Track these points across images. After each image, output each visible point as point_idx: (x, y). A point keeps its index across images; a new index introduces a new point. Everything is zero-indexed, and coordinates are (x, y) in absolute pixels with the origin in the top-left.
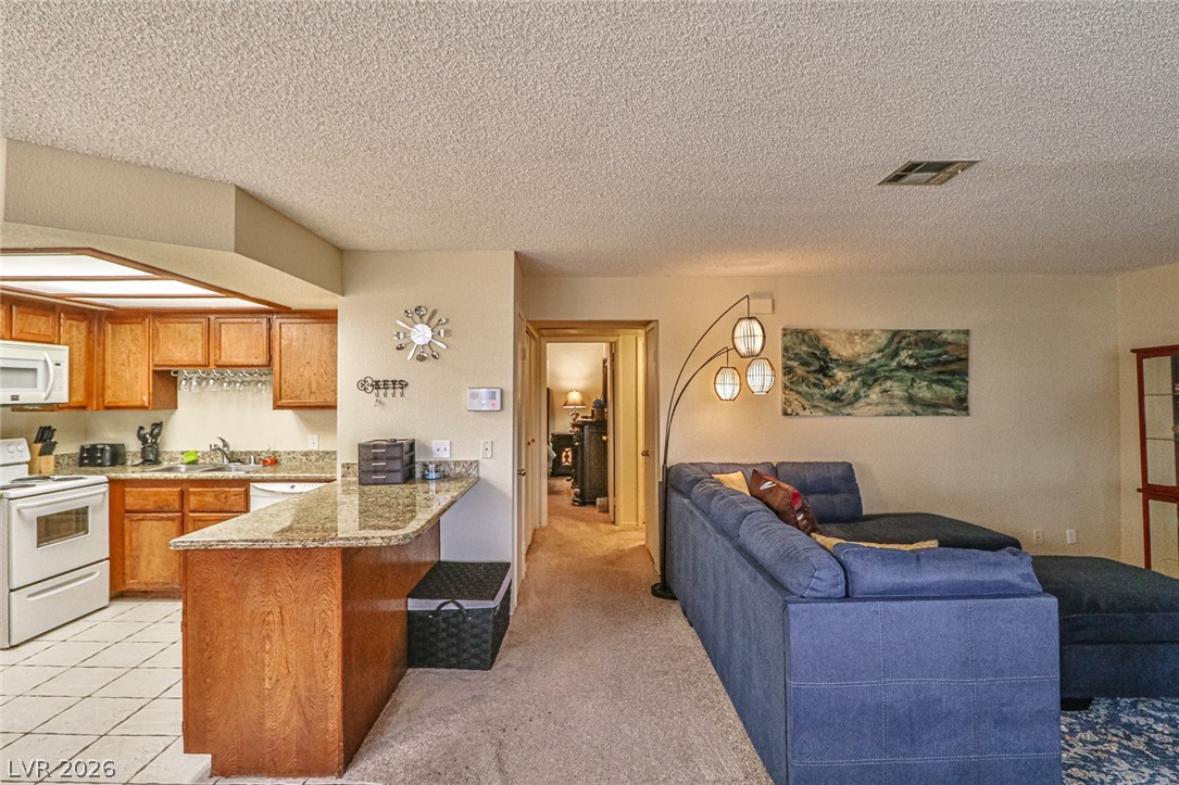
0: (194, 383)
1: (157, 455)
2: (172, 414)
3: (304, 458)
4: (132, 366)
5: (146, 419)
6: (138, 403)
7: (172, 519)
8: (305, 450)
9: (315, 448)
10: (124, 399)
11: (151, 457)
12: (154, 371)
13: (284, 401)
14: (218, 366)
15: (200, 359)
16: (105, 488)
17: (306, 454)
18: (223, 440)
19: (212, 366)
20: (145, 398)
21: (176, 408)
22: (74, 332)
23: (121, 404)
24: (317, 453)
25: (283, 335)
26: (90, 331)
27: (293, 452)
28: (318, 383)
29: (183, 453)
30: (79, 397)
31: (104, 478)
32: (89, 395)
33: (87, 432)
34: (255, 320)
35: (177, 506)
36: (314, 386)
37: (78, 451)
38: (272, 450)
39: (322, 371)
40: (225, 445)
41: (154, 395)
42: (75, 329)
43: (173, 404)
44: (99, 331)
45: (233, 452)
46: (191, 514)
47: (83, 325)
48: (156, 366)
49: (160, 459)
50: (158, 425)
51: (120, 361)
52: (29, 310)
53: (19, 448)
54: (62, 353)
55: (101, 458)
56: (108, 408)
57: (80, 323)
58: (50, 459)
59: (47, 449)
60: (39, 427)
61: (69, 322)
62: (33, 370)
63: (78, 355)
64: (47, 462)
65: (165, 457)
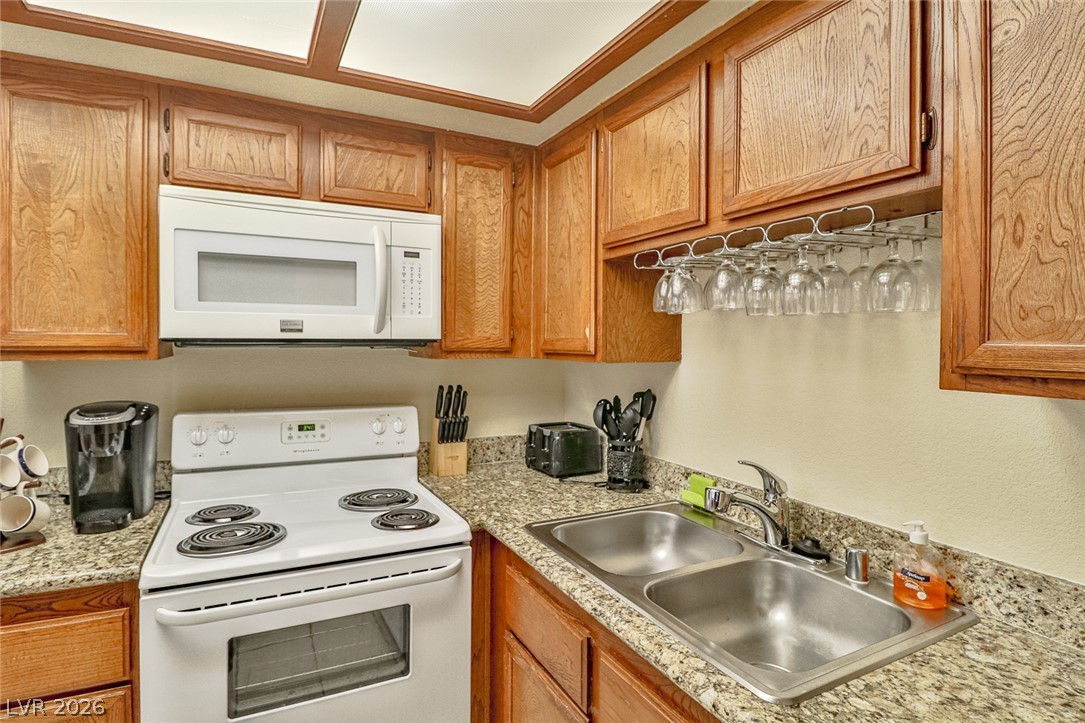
2: (672, 372)
4: (573, 255)
5: (620, 382)
6: (576, 346)
10: (563, 336)
11: (625, 472)
12: (606, 262)
13: (1009, 346)
14: (734, 218)
15: (688, 204)
16: (463, 557)
18: (763, 473)
19: (718, 225)
20: (589, 332)
22: (477, 191)
23: (560, 347)
26: (518, 194)
27: (1039, 583)
29: (687, 475)
30: (489, 326)
32: (513, 323)
33: (563, 397)
35: (580, 691)
37: (525, 433)
41: (608, 323)
42: (478, 184)
43: (670, 349)
44: (539, 191)
47: (499, 180)
48: (609, 248)
49: (649, 476)
50: (647, 401)
51: (559, 251)
52: (359, 141)
53: (397, 425)
54: (425, 230)
55: (548, 457)
56: (549, 354)
57: (491, 173)
58: (460, 449)
59: (453, 429)
60: (441, 387)
61: (463, 170)
62: (350, 266)
63: (488, 240)
64: (452, 457)
65: (657, 476)
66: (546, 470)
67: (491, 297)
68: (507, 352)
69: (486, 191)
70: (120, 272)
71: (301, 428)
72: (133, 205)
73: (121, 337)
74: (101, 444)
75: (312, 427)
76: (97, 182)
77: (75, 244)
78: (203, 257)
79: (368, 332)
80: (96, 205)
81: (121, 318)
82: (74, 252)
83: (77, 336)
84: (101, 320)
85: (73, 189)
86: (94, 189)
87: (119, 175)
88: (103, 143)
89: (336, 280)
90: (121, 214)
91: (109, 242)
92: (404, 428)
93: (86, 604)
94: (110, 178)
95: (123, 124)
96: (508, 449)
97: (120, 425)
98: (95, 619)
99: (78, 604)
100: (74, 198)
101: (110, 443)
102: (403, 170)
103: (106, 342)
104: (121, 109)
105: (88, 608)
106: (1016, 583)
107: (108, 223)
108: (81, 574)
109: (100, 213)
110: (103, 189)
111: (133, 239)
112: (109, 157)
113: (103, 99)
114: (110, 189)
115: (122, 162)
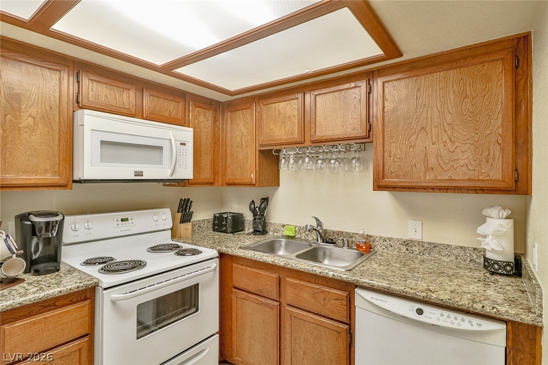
0: (292, 161)
1: (265, 225)
2: (275, 190)
3: (404, 248)
4: (244, 147)
5: (256, 195)
6: (247, 181)
7: (272, 308)
8: (405, 238)
9: (417, 237)
10: (238, 178)
11: (260, 228)
12: (259, 151)
13: (389, 180)
14: (313, 142)
15: (296, 136)
16: (215, 264)
17: (407, 243)
18: (317, 219)
19: (308, 143)
20: (253, 176)
21: (278, 185)
22: (202, 118)
23: (236, 181)
24: (421, 243)
25: (387, 96)
26: (215, 120)
27: (390, 239)
28: (438, 156)
29: (284, 226)
30: (206, 175)
31: (215, 252)
32: (215, 172)
33: (222, 202)
34: (353, 85)
35: (274, 295)
36: (432, 161)
37: (212, 218)
38: (366, 233)
39: (445, 138)
40: (319, 223)
41: (260, 173)
42: (202, 116)
43: (275, 182)
44: (223, 120)
45: (326, 230)
46: (288, 308)
47: (210, 114)
48: (261, 146)
49: (267, 229)
50: (265, 200)
51: (236, 145)
52: (159, 95)
53: (164, 217)
54: (187, 134)
55: (225, 226)
56: (229, 184)
57: (207, 111)
58: (189, 225)
59: (186, 218)
60: (181, 199)
61: (197, 109)
62: (160, 148)
63: (206, 139)
64: (185, 228)
65: (270, 229)
66: (225, 232)
67: (206, 161)
68: (211, 184)
69: (205, 119)
70: (56, 148)
71: (122, 220)
72: (63, 117)
73: (56, 179)
74: (47, 231)
75: (127, 220)
76: (45, 104)
77: (34, 134)
78: (103, 143)
79: (167, 176)
80: (44, 115)
81: (56, 170)
82: (34, 137)
83: (34, 178)
84: (46, 171)
85: (33, 107)
86: (43, 107)
87: (56, 102)
88: (48, 86)
89: (154, 154)
90: (56, 120)
91: (51, 133)
93: (71, 301)
94: (51, 103)
95: (58, 78)
96: (202, 225)
97: (57, 221)
98: (77, 306)
99: (67, 301)
100: (33, 111)
101: (52, 231)
102: (171, 107)
103: (49, 182)
104: (57, 70)
105: (72, 303)
106: (385, 240)
107: (50, 124)
108: (73, 286)
109: (46, 119)
110: (48, 108)
111: (63, 132)
112: (51, 92)
113: (49, 65)
114: (51, 108)
115: (57, 95)
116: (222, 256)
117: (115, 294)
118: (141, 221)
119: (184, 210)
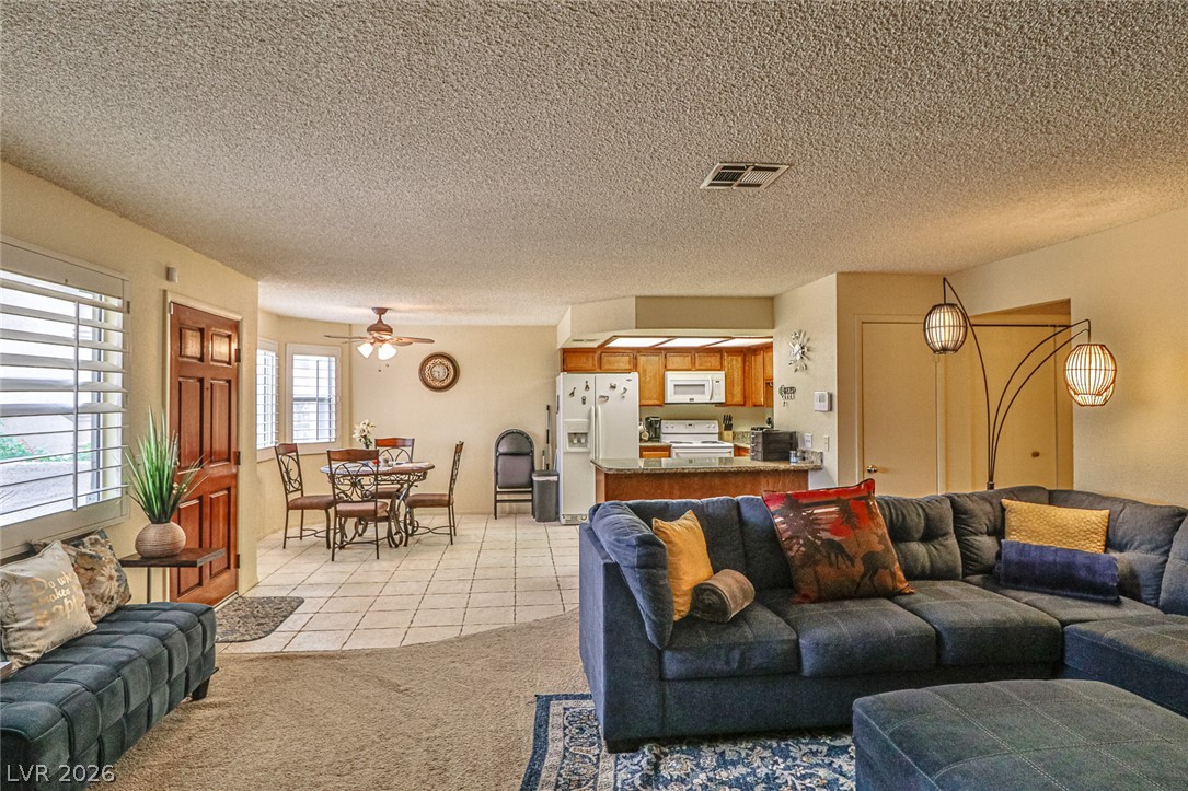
6: (759, 403)
12: (763, 383)
22: (734, 362)
26: (744, 361)
30: (738, 398)
31: (731, 445)
32: (745, 397)
47: (740, 359)
51: (755, 379)
52: (704, 354)
54: (721, 375)
56: (755, 406)
57: (738, 357)
58: (731, 432)
59: (729, 427)
60: (725, 416)
61: (732, 357)
62: (704, 385)
63: (737, 375)
64: (728, 433)
67: (738, 390)
68: (743, 405)
69: (737, 362)
70: (659, 389)
71: (689, 425)
72: (661, 376)
73: (658, 402)
75: (692, 425)
78: (675, 385)
79: (708, 401)
80: (654, 377)
81: (659, 398)
83: (652, 402)
84: (655, 399)
89: (700, 389)
91: (656, 382)
92: (714, 427)
95: (658, 359)
97: (658, 421)
102: (714, 360)
104: (658, 355)
107: (658, 380)
111: (661, 382)
114: (656, 372)
116: (735, 447)
117: (677, 450)
118: (700, 427)
119: (728, 424)
